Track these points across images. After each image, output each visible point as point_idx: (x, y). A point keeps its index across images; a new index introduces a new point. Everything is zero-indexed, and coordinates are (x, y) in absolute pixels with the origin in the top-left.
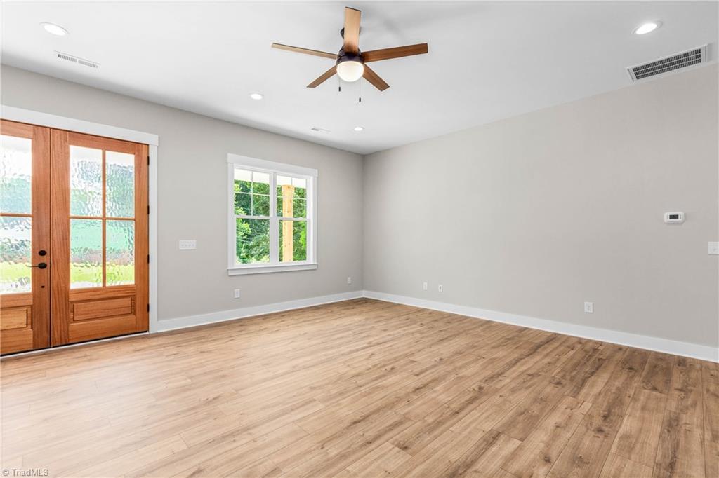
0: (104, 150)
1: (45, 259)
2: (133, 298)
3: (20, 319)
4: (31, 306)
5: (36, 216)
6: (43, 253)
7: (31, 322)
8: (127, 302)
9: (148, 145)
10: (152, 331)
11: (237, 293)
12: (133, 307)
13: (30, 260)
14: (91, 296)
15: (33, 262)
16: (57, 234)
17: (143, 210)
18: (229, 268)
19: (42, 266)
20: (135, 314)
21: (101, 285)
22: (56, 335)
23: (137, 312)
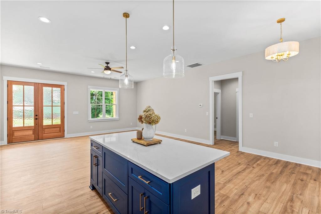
0: (52, 88)
1: (37, 117)
2: (60, 128)
3: (31, 132)
4: (34, 129)
5: (35, 106)
6: (36, 116)
7: (34, 133)
8: (58, 129)
9: (64, 85)
10: (65, 137)
11: (91, 127)
12: (60, 130)
13: (33, 117)
14: (49, 127)
15: (34, 118)
16: (40, 111)
17: (63, 103)
18: (89, 120)
19: (36, 119)
20: (60, 132)
21: (51, 124)
22: (40, 137)
23: (61, 132)
